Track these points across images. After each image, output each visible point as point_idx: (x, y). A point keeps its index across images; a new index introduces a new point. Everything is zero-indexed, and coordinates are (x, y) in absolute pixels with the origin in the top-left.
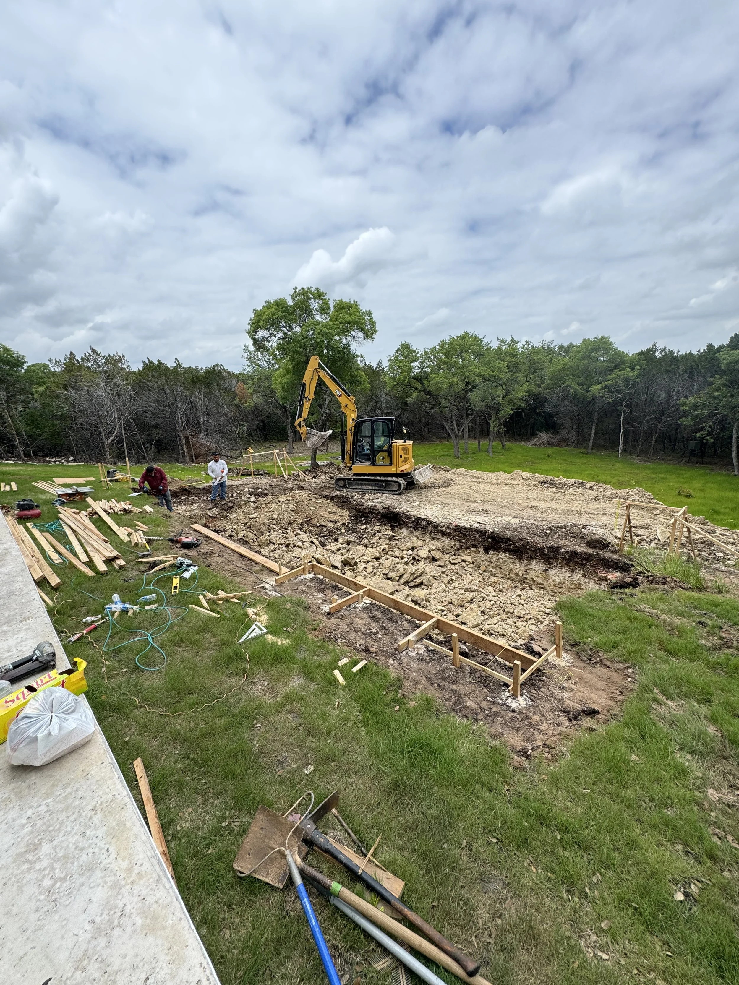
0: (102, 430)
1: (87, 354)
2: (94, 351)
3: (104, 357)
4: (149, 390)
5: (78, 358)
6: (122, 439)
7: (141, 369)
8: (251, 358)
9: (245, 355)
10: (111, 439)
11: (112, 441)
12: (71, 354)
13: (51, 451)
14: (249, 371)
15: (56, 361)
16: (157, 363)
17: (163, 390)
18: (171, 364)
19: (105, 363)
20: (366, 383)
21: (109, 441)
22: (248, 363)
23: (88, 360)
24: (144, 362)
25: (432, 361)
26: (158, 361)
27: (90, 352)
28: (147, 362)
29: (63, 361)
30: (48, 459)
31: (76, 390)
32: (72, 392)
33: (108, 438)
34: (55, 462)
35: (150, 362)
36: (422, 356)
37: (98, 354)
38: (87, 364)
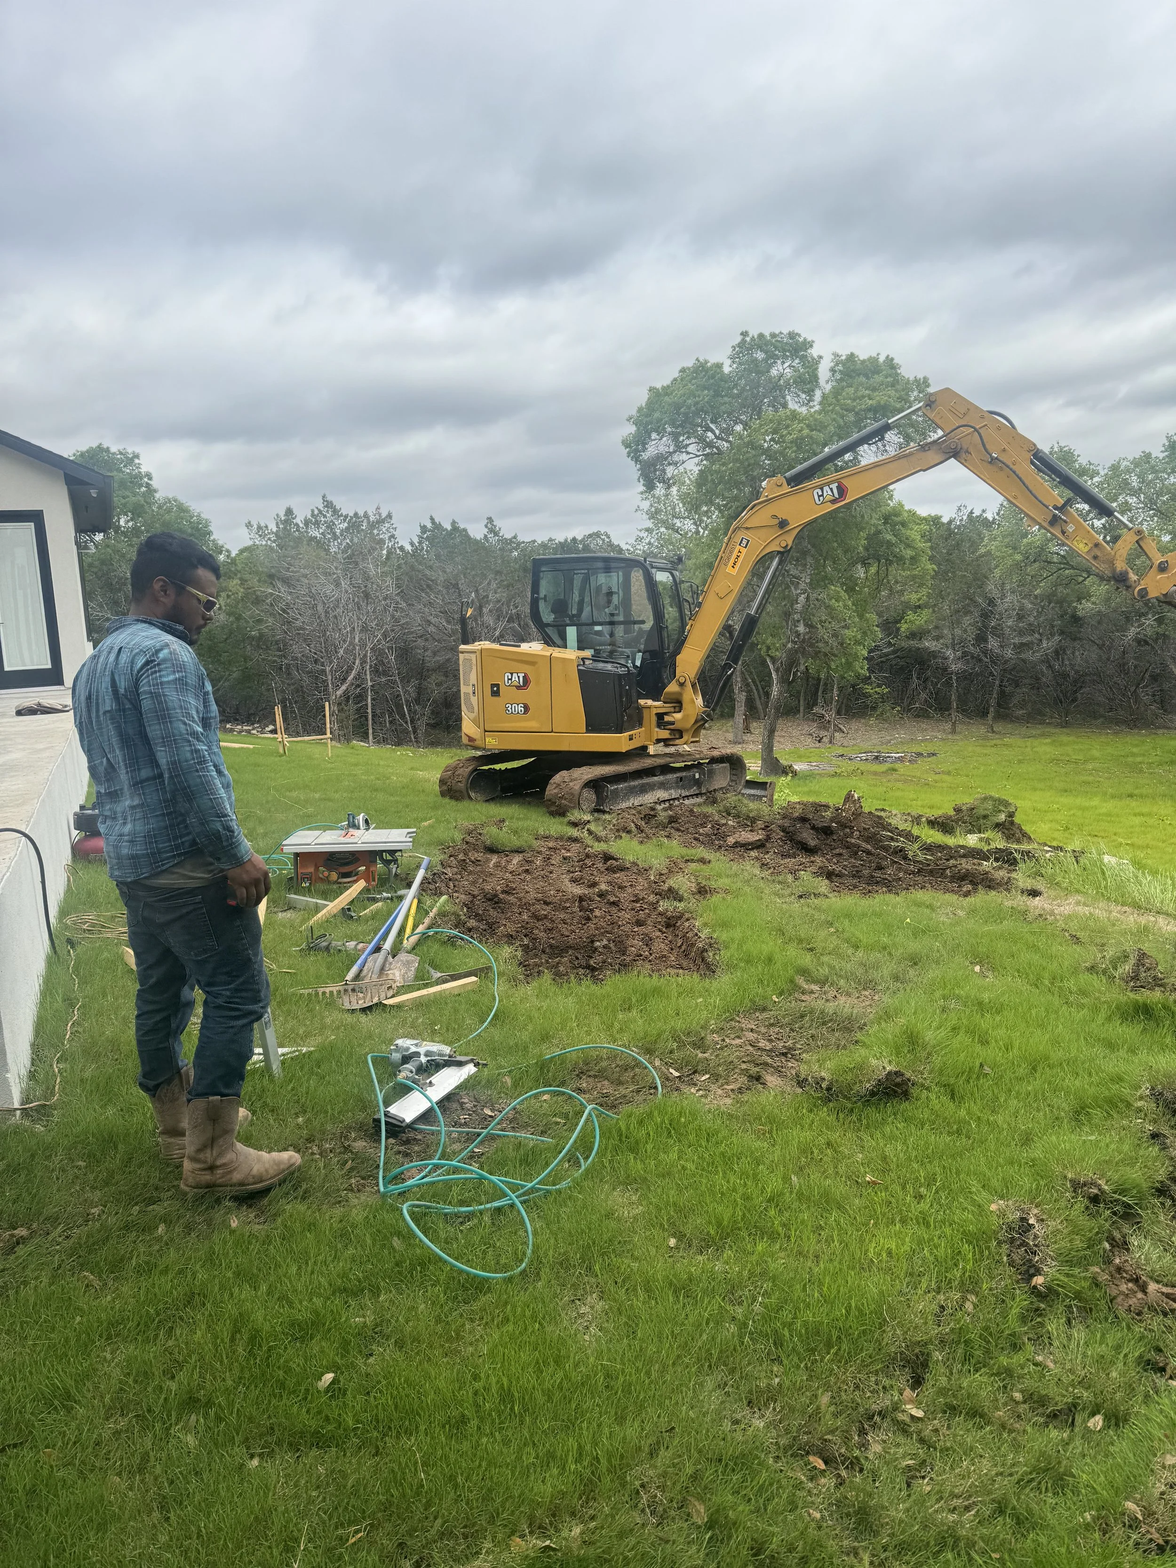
0: (328, 669)
1: (316, 512)
2: (329, 505)
3: (346, 516)
4: (428, 586)
5: (299, 520)
6: (365, 690)
7: (416, 541)
8: (658, 511)
9: (646, 505)
10: (344, 688)
11: (346, 692)
12: (289, 512)
13: (237, 712)
14: (649, 543)
15: (259, 528)
16: (449, 528)
17: (456, 586)
18: (477, 531)
19: (347, 529)
20: (924, 559)
21: (339, 693)
22: (650, 524)
23: (317, 524)
24: (424, 529)
25: (1135, 493)
26: (454, 523)
27: (321, 507)
28: (429, 525)
29: (273, 527)
30: (228, 726)
31: (289, 585)
32: (283, 591)
33: (338, 687)
34: (240, 732)
35: (437, 526)
36: (1107, 479)
37: (336, 512)
38: (315, 533)
